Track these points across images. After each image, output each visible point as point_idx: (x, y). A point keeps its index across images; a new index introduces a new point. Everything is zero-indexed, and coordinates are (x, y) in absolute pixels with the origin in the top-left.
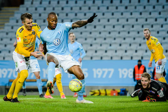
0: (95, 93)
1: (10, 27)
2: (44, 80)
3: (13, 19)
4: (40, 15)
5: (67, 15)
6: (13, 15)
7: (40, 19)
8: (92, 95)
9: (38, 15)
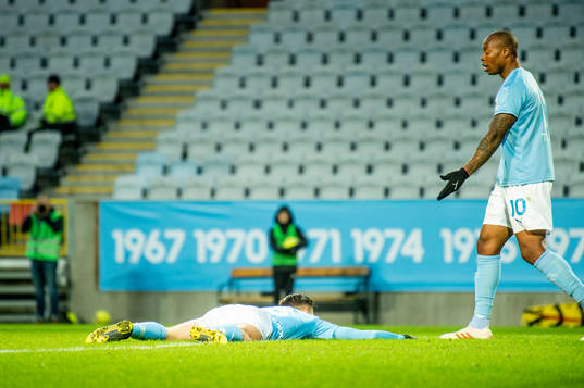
0: (541, 318)
1: (235, 82)
2: (358, 270)
3: (244, 53)
4: (342, 37)
5: (439, 36)
6: (245, 39)
7: (342, 51)
8: (531, 324)
9: (334, 36)
